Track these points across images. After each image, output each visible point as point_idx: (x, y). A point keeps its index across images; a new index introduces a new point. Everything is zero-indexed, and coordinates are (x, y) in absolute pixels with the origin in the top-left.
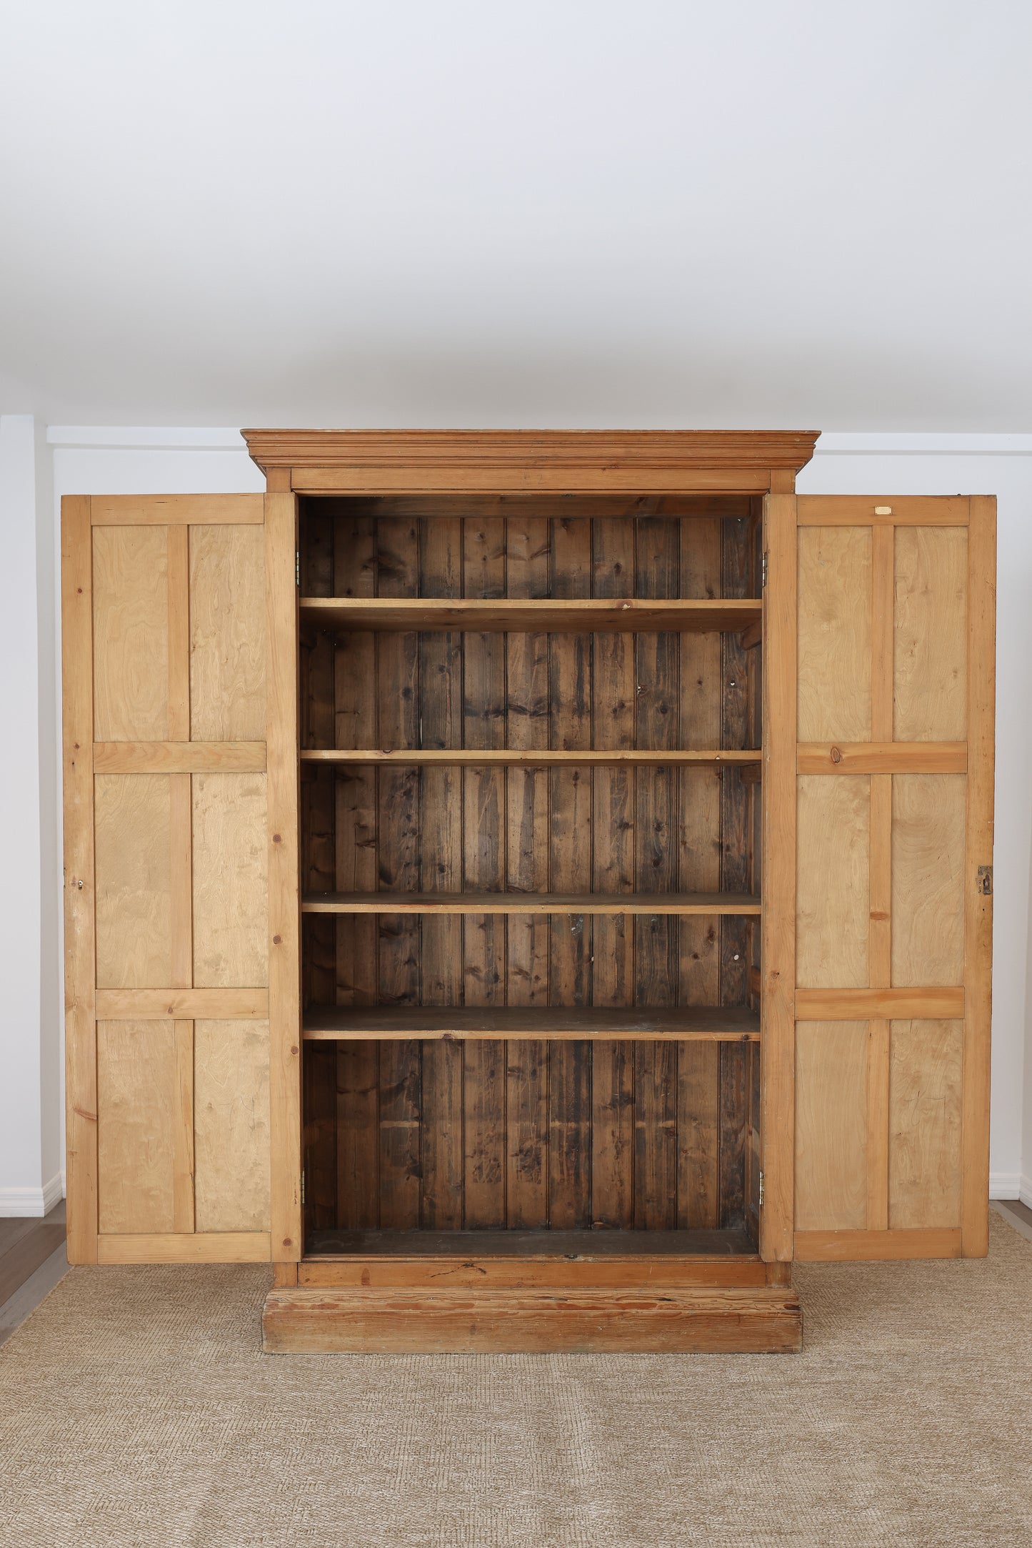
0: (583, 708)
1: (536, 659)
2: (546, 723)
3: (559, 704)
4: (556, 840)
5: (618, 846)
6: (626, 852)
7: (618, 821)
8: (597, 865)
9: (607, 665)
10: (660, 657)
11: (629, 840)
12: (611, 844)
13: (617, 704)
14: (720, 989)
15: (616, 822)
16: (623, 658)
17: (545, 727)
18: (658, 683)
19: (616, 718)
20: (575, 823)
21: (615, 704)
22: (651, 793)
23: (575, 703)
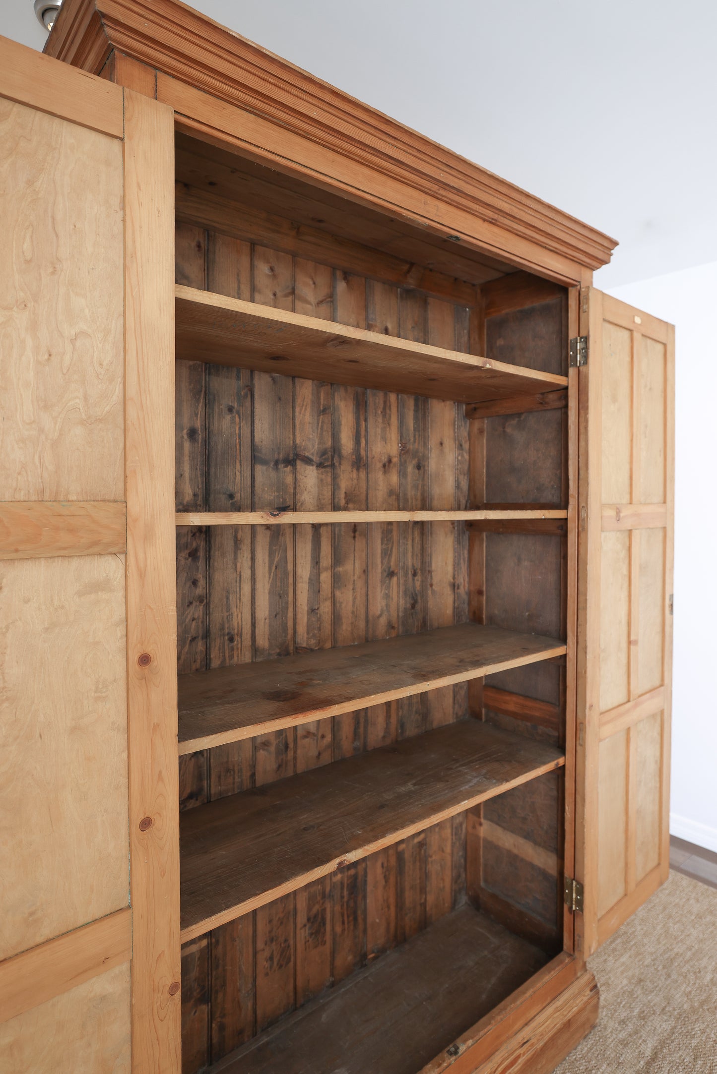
0: (360, 461)
1: (322, 408)
2: (329, 474)
3: (340, 456)
4: (338, 593)
5: (386, 594)
6: (392, 599)
7: (387, 570)
8: (371, 613)
9: (378, 422)
10: (416, 418)
11: (394, 587)
12: (381, 591)
13: (386, 459)
14: (454, 708)
15: (385, 571)
16: (390, 417)
17: (329, 479)
18: (415, 442)
19: (385, 472)
20: (354, 575)
21: (384, 459)
22: (410, 542)
23: (354, 457)
